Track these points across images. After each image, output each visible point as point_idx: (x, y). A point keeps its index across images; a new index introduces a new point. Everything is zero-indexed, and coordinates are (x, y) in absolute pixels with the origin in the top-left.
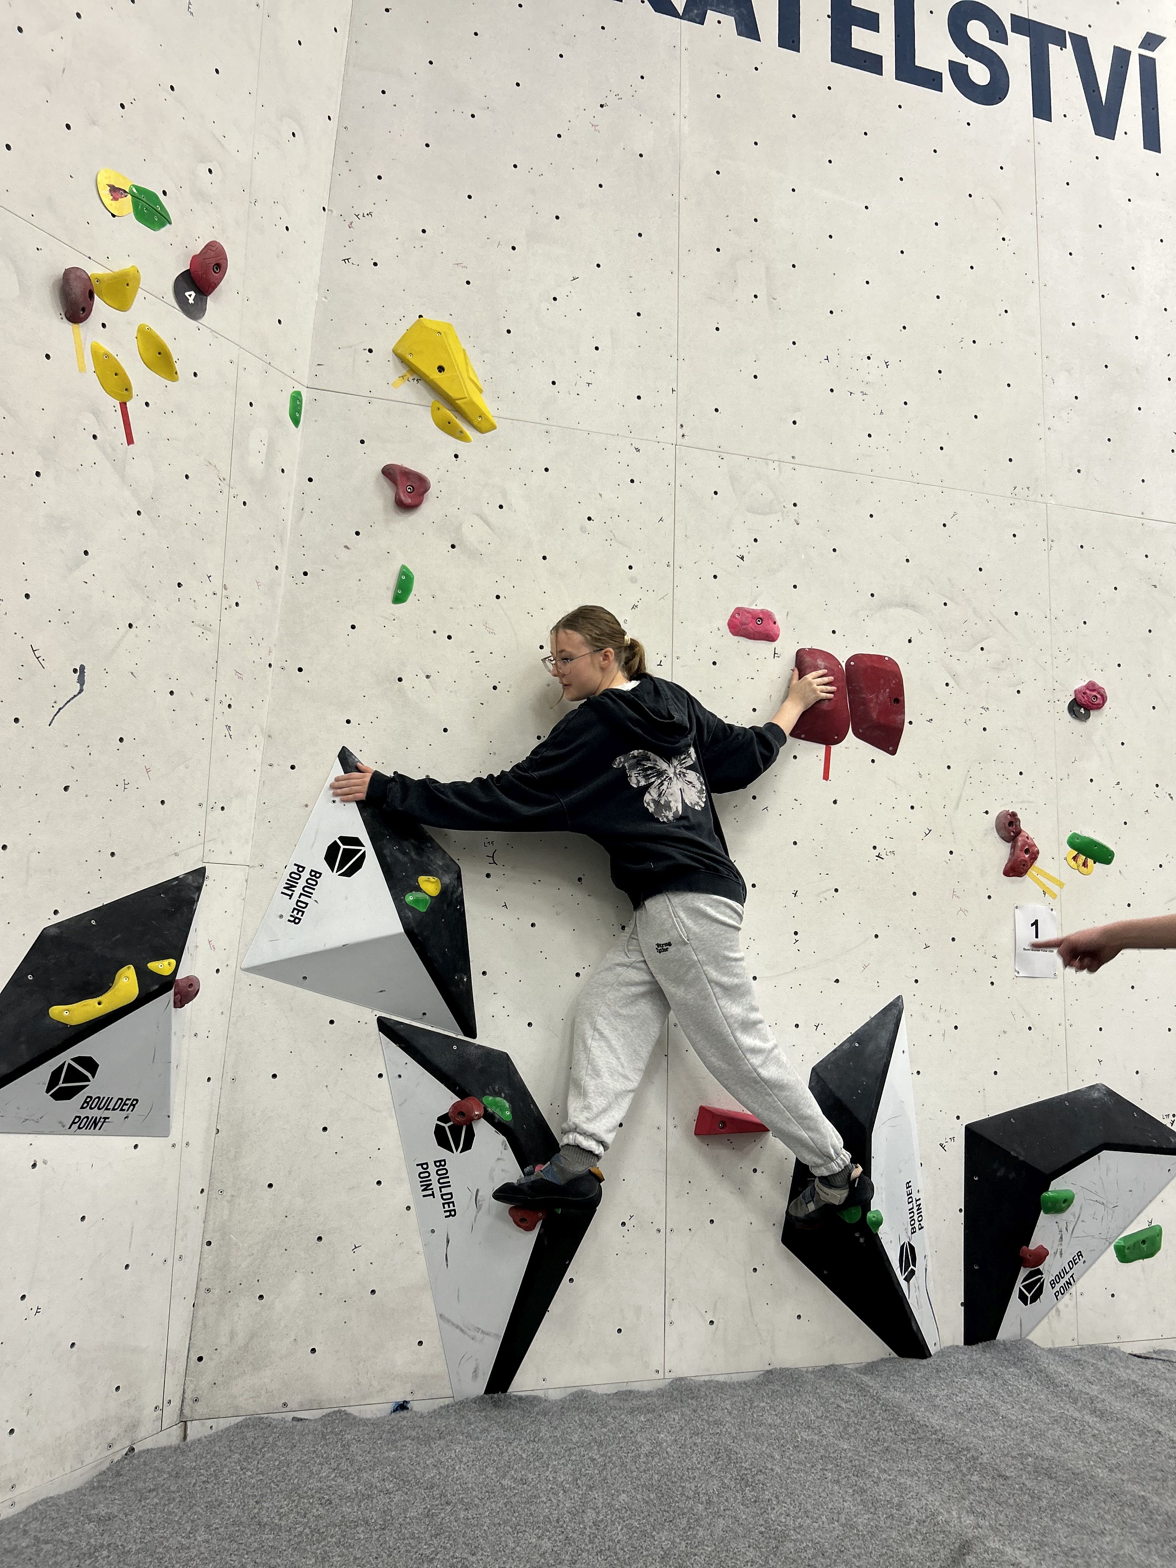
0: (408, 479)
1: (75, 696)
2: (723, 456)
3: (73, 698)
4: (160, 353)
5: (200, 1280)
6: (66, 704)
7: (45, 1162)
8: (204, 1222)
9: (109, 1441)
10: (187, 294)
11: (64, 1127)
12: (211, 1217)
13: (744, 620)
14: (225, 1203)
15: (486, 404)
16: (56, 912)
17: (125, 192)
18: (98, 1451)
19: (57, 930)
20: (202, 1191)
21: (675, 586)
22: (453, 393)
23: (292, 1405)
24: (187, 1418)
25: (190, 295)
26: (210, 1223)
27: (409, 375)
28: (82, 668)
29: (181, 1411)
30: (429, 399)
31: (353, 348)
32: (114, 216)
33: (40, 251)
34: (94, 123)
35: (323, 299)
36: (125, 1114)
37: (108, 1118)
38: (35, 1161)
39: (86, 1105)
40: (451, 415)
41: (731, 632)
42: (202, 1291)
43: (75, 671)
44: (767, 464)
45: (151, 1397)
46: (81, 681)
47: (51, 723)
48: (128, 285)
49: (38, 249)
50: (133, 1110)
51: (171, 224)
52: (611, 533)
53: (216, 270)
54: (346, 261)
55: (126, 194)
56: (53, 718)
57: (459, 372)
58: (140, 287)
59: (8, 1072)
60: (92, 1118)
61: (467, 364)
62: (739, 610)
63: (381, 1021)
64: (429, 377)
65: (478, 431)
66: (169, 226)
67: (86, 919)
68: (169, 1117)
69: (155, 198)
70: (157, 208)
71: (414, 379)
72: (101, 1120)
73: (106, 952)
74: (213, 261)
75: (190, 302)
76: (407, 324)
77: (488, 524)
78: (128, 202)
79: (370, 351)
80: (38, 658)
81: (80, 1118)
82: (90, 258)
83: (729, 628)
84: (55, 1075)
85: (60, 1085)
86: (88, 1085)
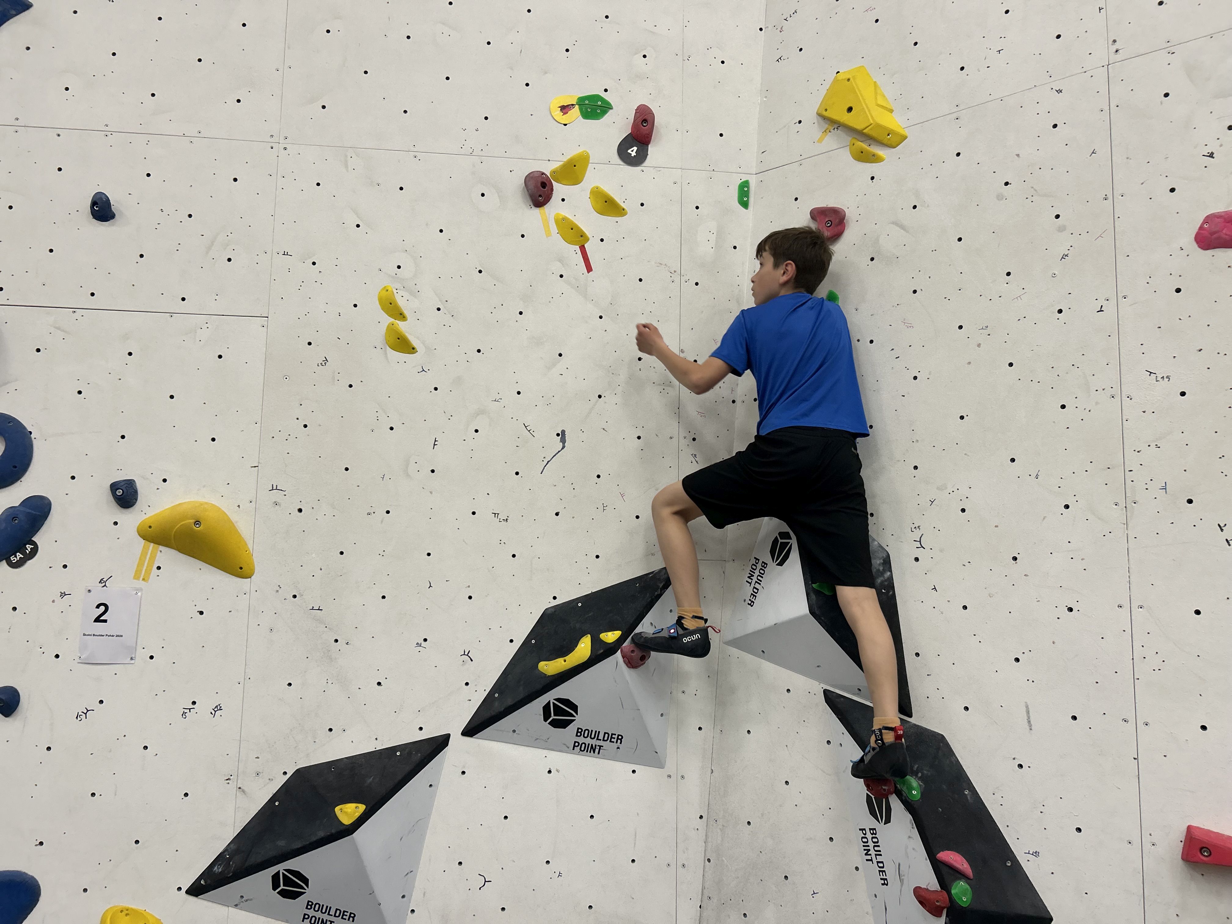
0: (826, 215)
1: (559, 452)
2: (1172, 49)
3: (557, 453)
4: (606, 202)
5: (703, 888)
6: (553, 457)
7: (558, 771)
8: (705, 843)
10: (629, 151)
11: (568, 748)
12: (710, 839)
13: (1215, 229)
14: (719, 831)
15: (895, 121)
16: (555, 598)
17: (573, 105)
19: (553, 610)
20: (701, 817)
21: (1116, 217)
22: (859, 126)
25: (632, 151)
26: (709, 844)
27: (830, 127)
28: (563, 432)
30: (847, 139)
31: (787, 127)
32: (565, 125)
33: (512, 172)
34: (546, 73)
35: (765, 99)
36: (615, 745)
37: (603, 746)
38: (550, 768)
39: (579, 734)
40: (864, 146)
41: (1200, 247)
42: (705, 898)
43: (558, 435)
46: (563, 441)
47: (542, 471)
48: (575, 166)
50: (621, 743)
51: (612, 109)
52: (1032, 189)
53: (645, 124)
54: (779, 60)
55: (574, 106)
56: (544, 468)
57: (866, 105)
58: (590, 162)
59: (511, 704)
60: (589, 744)
61: (876, 93)
62: (1208, 219)
63: (826, 692)
64: (842, 121)
65: (890, 147)
66: (611, 111)
67: (575, 602)
68: (657, 753)
69: (597, 97)
70: (599, 103)
71: (834, 129)
72: (597, 747)
73: (578, 626)
74: (640, 119)
75: (633, 155)
76: (827, 85)
77: (902, 227)
78: (576, 111)
79: (800, 122)
80: (529, 431)
81: (579, 743)
82: (549, 160)
83: (1197, 243)
84: (546, 708)
85: (553, 717)
86: (575, 720)
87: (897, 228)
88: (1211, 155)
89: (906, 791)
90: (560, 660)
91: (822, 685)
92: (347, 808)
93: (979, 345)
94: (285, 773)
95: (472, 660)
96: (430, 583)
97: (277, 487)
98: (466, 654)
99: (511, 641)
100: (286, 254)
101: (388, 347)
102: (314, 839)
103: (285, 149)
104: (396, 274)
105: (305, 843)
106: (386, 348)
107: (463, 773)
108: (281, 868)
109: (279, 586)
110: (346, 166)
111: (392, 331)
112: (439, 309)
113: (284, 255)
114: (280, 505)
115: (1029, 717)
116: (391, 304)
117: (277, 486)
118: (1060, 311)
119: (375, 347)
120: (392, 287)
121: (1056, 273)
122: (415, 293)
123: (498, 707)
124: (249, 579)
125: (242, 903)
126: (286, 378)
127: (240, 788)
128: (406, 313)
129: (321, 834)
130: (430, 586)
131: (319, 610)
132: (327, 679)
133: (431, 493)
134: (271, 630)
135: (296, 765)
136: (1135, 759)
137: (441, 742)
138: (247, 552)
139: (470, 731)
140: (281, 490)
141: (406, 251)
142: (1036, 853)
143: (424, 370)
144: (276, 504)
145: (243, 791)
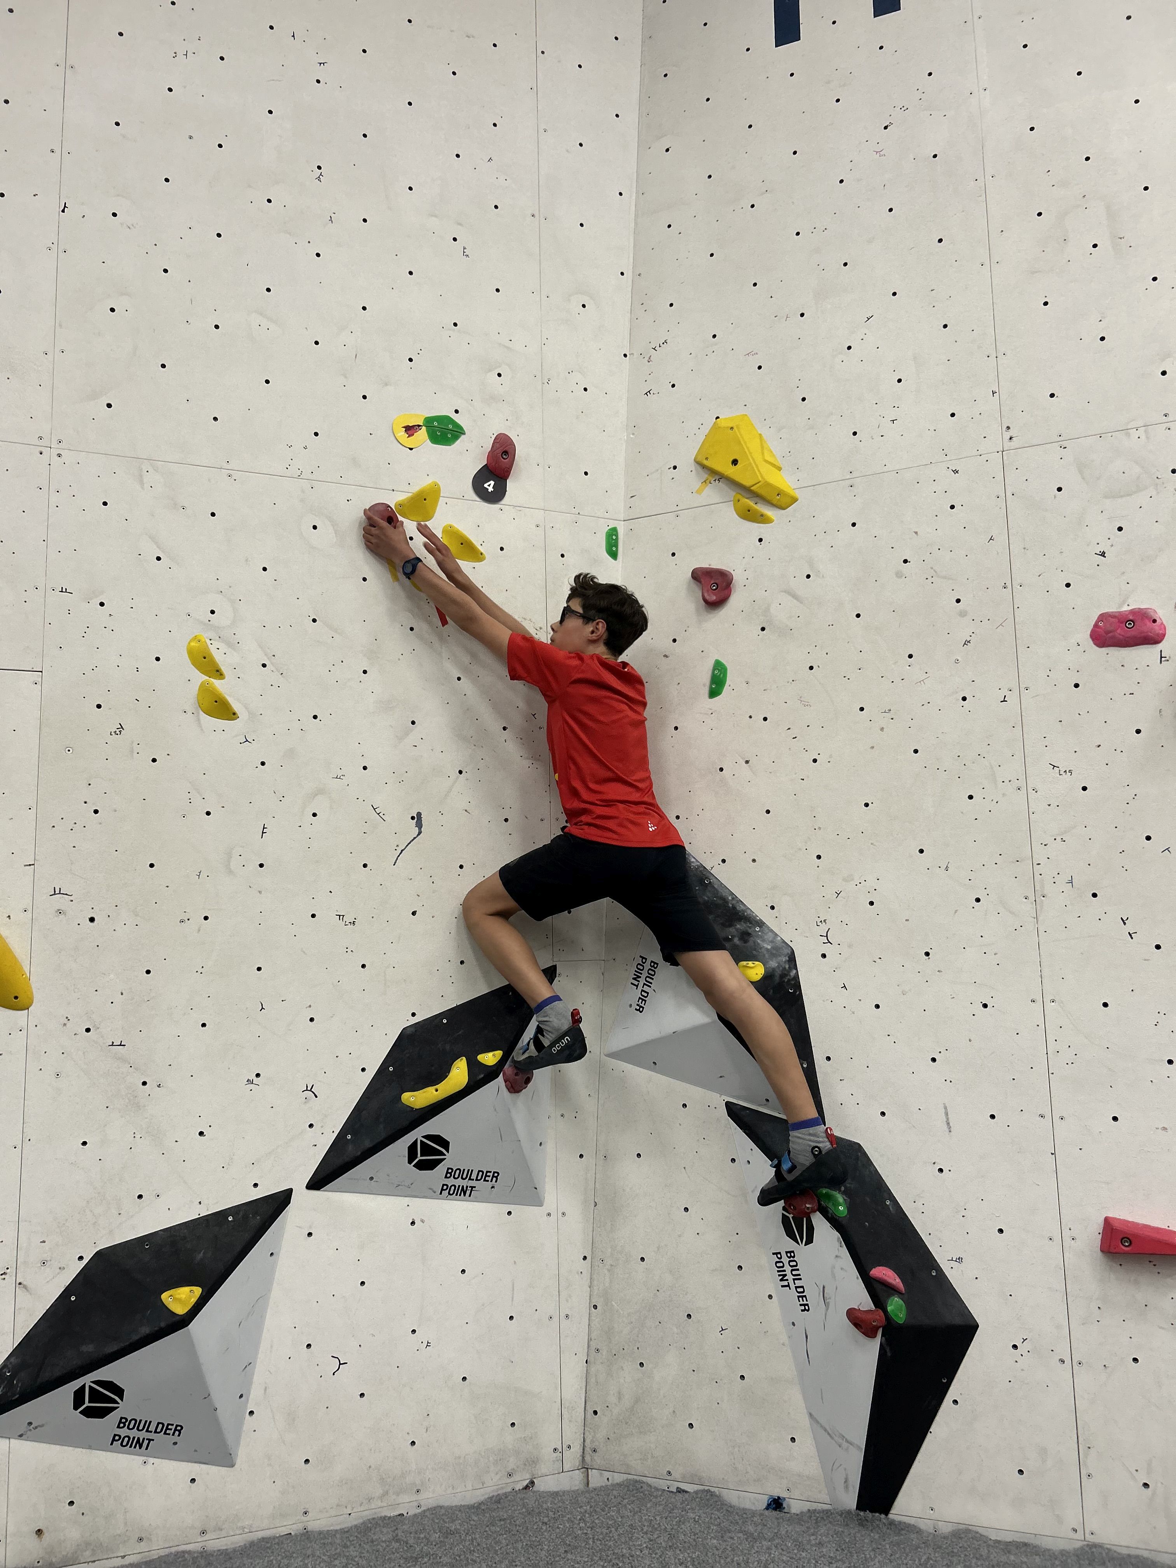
0: (711, 577)
1: (415, 838)
2: (1064, 444)
3: (413, 840)
4: (462, 544)
5: (590, 1340)
6: (407, 846)
7: (423, 1221)
8: (590, 1287)
9: (509, 1470)
10: (486, 485)
11: (435, 1192)
12: (595, 1282)
13: (1110, 628)
14: (606, 1271)
15: (785, 481)
16: (413, 1015)
17: (419, 426)
18: (498, 1477)
19: (413, 1029)
20: (585, 1258)
21: (1016, 607)
22: (747, 482)
23: (676, 1475)
24: (588, 1465)
25: (489, 486)
26: (595, 1288)
27: (710, 478)
28: (419, 814)
29: (583, 1457)
30: (732, 494)
31: (659, 471)
32: (411, 449)
33: (350, 501)
34: (386, 385)
35: (631, 436)
36: (490, 1184)
37: (475, 1187)
38: (413, 1219)
39: (449, 1175)
40: (750, 503)
41: (1095, 644)
42: (593, 1351)
43: (413, 818)
44: (1128, 435)
45: (549, 1438)
46: (419, 825)
47: (395, 862)
48: (425, 500)
49: (348, 501)
50: (496, 1181)
51: (465, 434)
52: (932, 570)
53: (504, 457)
54: (648, 393)
55: (420, 428)
56: (397, 859)
57: (753, 459)
58: (441, 495)
59: (369, 1146)
60: (459, 1186)
61: (762, 447)
62: (1103, 617)
63: (729, 1105)
64: (726, 474)
65: (779, 508)
66: (463, 436)
67: (438, 1019)
68: (536, 1188)
69: (448, 419)
70: (450, 427)
71: (715, 480)
72: (468, 1188)
73: (448, 1047)
74: (500, 451)
75: (490, 491)
76: (706, 430)
77: (795, 596)
78: (423, 433)
79: (675, 468)
80: (378, 814)
81: (447, 1186)
82: (393, 490)
83: (1093, 640)
84: (412, 1149)
85: (419, 1158)
86: (445, 1159)
87: (790, 598)
88: (1103, 554)
89: (833, 1208)
90: (431, 1089)
91: (723, 1097)
92: (179, 1294)
93: (882, 729)
94: (81, 1258)
95: (316, 1097)
96: (262, 1005)
97: (60, 891)
98: (309, 1089)
99: (363, 1070)
100: (64, 590)
101: (201, 713)
102: (135, 1337)
103: (59, 455)
104: (209, 621)
105: (122, 1345)
106: (198, 713)
107: (310, 1234)
108: (87, 1380)
109: (67, 1018)
110: (142, 483)
111: (205, 690)
112: (264, 665)
113: (62, 592)
114: (65, 914)
115: (948, 1119)
116: (205, 658)
117: (60, 889)
118: (964, 699)
119: (185, 712)
120: (205, 636)
121: (959, 658)
122: (233, 645)
123: (352, 1151)
124: (27, 1011)
125: (29, 1432)
126: (69, 751)
127: (20, 1284)
128: (223, 669)
129: (145, 1330)
130: (262, 1008)
131: (120, 1045)
132: (134, 1133)
133: (260, 892)
134: (58, 1075)
135: (95, 1247)
136: (1052, 1154)
137: (281, 1200)
138: (24, 976)
139: (317, 1183)
140: (66, 894)
141: (221, 592)
142: (959, 1259)
143: (247, 741)
144: (60, 913)
145: (25, 1287)
